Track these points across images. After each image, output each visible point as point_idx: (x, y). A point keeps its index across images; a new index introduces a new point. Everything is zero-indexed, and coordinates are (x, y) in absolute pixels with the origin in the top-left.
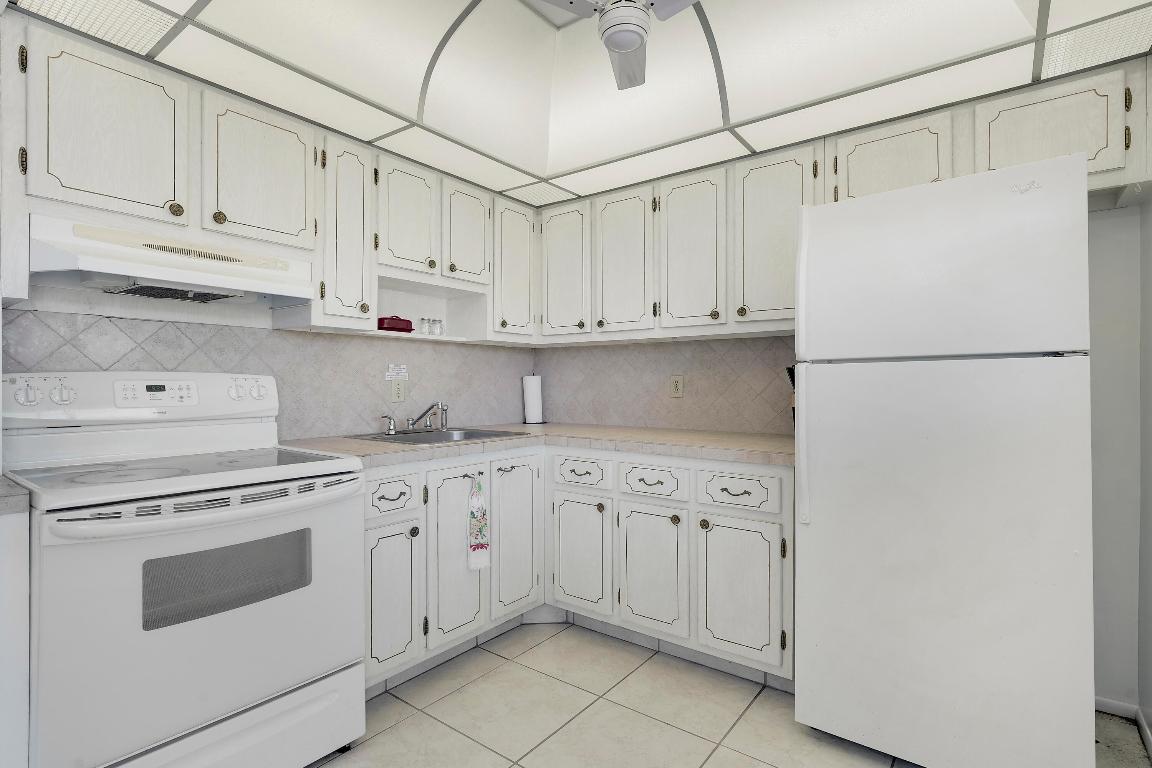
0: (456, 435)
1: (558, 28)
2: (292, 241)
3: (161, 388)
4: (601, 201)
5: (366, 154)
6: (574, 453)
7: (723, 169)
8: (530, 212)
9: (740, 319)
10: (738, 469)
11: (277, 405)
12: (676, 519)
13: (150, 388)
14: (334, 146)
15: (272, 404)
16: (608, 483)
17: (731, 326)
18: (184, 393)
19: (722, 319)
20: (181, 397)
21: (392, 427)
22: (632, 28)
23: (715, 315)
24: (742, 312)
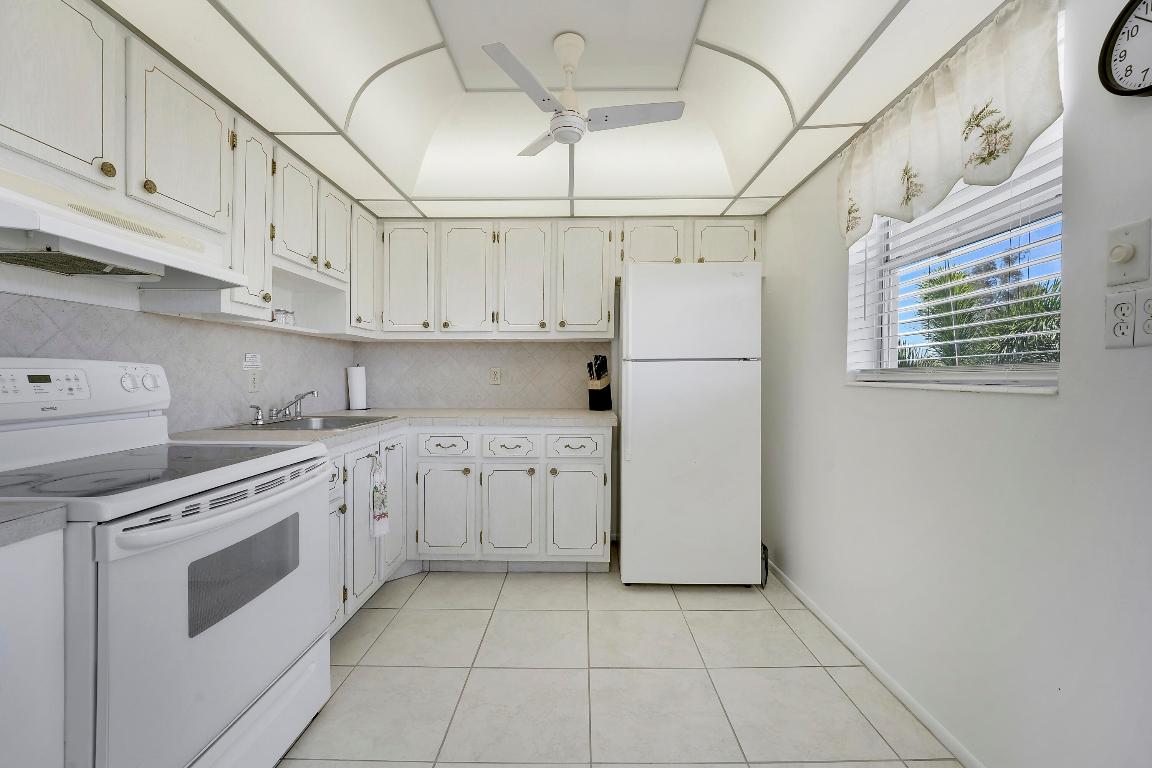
0: (316, 423)
1: (467, 90)
2: (209, 222)
3: (46, 379)
4: (446, 226)
5: (268, 143)
6: (439, 430)
7: (549, 223)
8: (374, 220)
9: (561, 329)
10: (575, 431)
11: (169, 397)
12: (532, 471)
13: (33, 379)
14: (244, 130)
15: (163, 396)
16: (473, 450)
17: (553, 334)
18: (73, 384)
19: (547, 329)
20: (71, 389)
21: (260, 417)
22: (576, 130)
23: (543, 325)
24: (562, 324)
